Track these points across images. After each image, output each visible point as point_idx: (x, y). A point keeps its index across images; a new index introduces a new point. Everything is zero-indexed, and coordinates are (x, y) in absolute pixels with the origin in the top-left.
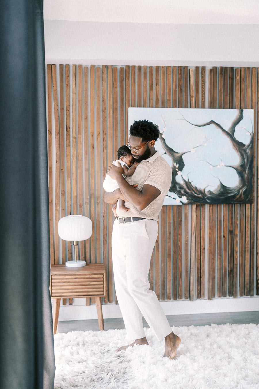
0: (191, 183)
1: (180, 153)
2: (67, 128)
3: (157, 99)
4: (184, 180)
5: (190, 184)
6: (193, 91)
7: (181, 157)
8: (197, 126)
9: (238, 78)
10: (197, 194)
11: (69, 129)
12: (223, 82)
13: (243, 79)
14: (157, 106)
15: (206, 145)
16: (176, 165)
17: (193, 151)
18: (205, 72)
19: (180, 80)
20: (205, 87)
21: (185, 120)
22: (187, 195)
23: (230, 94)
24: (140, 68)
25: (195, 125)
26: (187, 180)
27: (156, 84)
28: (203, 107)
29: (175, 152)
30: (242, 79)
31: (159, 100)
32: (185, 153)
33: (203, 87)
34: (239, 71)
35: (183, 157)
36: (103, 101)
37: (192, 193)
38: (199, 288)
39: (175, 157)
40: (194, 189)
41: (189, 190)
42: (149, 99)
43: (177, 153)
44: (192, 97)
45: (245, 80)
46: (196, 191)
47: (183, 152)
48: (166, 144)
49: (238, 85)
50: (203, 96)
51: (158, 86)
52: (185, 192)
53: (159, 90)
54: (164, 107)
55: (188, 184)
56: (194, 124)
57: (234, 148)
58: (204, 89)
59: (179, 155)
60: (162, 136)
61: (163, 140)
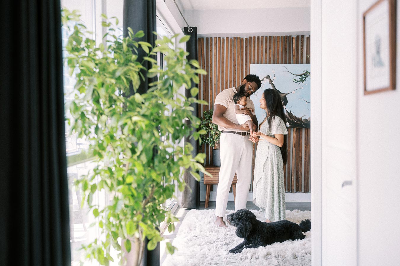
0: (293, 114)
2: (210, 78)
3: (270, 58)
4: (287, 112)
5: (291, 114)
6: (294, 52)
7: (285, 96)
8: (297, 75)
10: (296, 121)
11: (212, 79)
14: (270, 63)
15: (303, 88)
17: (293, 92)
18: (303, 39)
19: (286, 45)
20: (303, 49)
21: (288, 72)
22: (289, 122)
24: (258, 38)
25: (295, 75)
26: (289, 112)
27: (269, 48)
28: (302, 63)
29: (281, 93)
31: (271, 59)
32: (288, 94)
35: (287, 96)
37: (292, 120)
38: (298, 184)
40: (294, 118)
41: (291, 118)
42: (265, 58)
43: (283, 93)
44: (294, 56)
46: (295, 119)
48: (275, 88)
50: (301, 55)
51: (270, 50)
52: (288, 119)
53: (271, 52)
54: (275, 64)
55: (290, 114)
58: (302, 50)
59: (284, 95)
60: (273, 83)
61: (273, 85)
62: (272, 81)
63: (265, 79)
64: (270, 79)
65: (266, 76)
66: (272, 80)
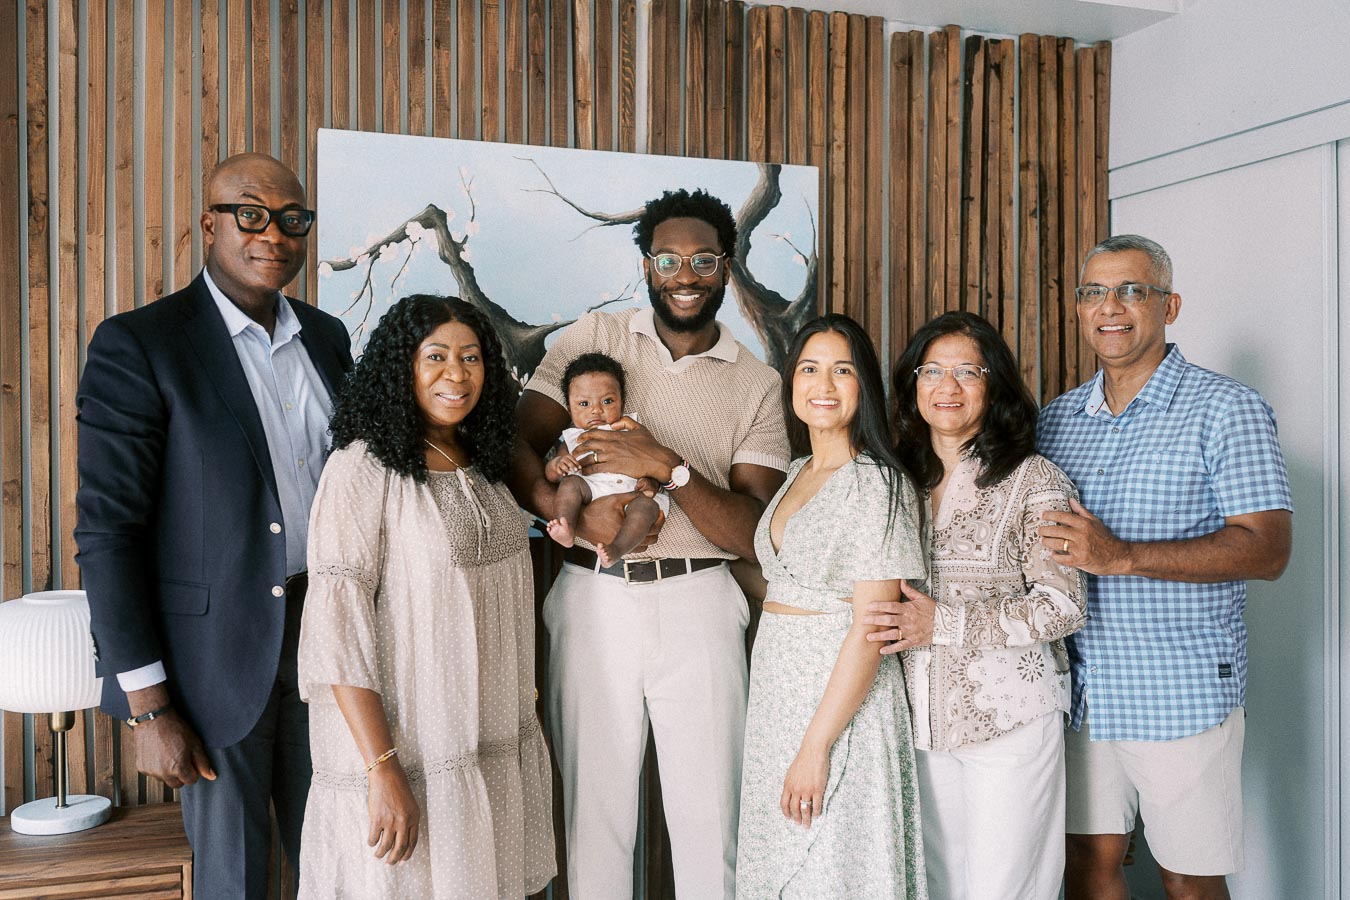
1: (533, 327)
2: (31, 204)
3: (442, 104)
6: (585, 80)
7: (539, 342)
8: (606, 220)
9: (760, 44)
11: (42, 209)
12: (702, 54)
13: (777, 51)
14: (440, 130)
16: (519, 377)
18: (633, 10)
19: (536, 36)
20: (633, 70)
21: (557, 194)
23: (730, 107)
25: (594, 217)
27: (438, 42)
28: (627, 146)
29: (513, 321)
30: (773, 52)
31: (449, 110)
32: (555, 328)
33: (627, 68)
34: (763, 17)
36: (205, 93)
39: (517, 344)
42: (410, 101)
43: (523, 325)
44: (584, 106)
45: (784, 55)
47: (550, 323)
48: (476, 288)
49: (760, 73)
50: (625, 106)
51: (444, 53)
53: (448, 69)
54: (471, 137)
56: (591, 212)
57: (746, 315)
58: (629, 76)
59: (532, 333)
60: (462, 255)
61: (466, 271)
62: (457, 248)
63: (415, 230)
64: (449, 235)
65: (420, 209)
66: (457, 238)
